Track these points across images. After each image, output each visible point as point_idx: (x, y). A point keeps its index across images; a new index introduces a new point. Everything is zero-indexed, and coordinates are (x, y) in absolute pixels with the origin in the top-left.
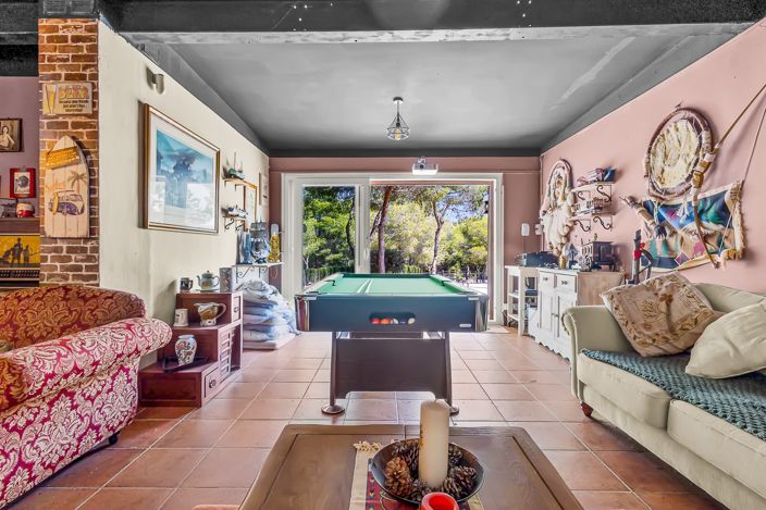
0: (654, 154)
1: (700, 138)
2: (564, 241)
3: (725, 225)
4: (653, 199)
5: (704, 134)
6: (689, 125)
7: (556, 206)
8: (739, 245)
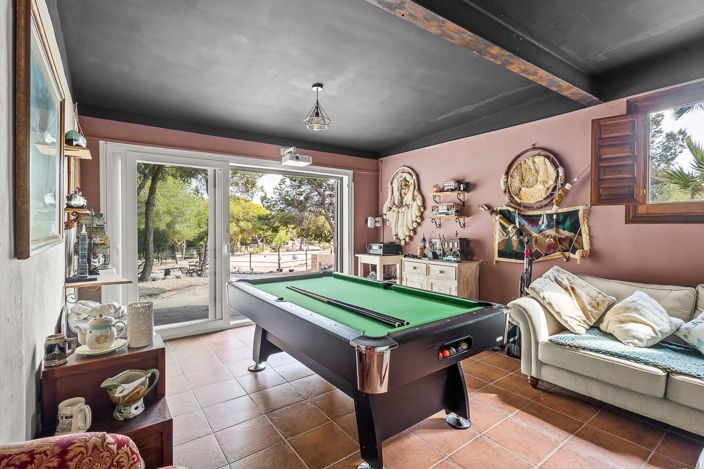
0: (512, 177)
1: (558, 172)
2: (412, 233)
3: (576, 233)
4: (511, 210)
5: (561, 170)
6: (547, 161)
7: (401, 204)
8: (587, 247)
